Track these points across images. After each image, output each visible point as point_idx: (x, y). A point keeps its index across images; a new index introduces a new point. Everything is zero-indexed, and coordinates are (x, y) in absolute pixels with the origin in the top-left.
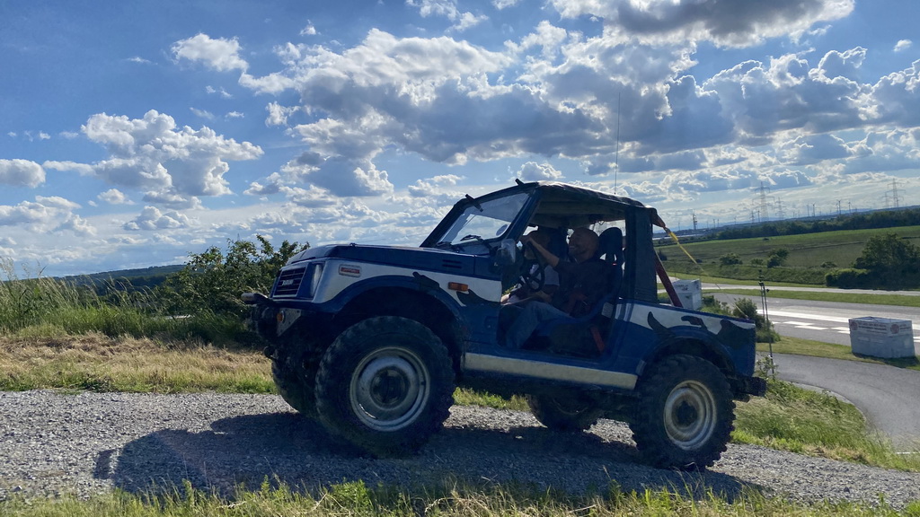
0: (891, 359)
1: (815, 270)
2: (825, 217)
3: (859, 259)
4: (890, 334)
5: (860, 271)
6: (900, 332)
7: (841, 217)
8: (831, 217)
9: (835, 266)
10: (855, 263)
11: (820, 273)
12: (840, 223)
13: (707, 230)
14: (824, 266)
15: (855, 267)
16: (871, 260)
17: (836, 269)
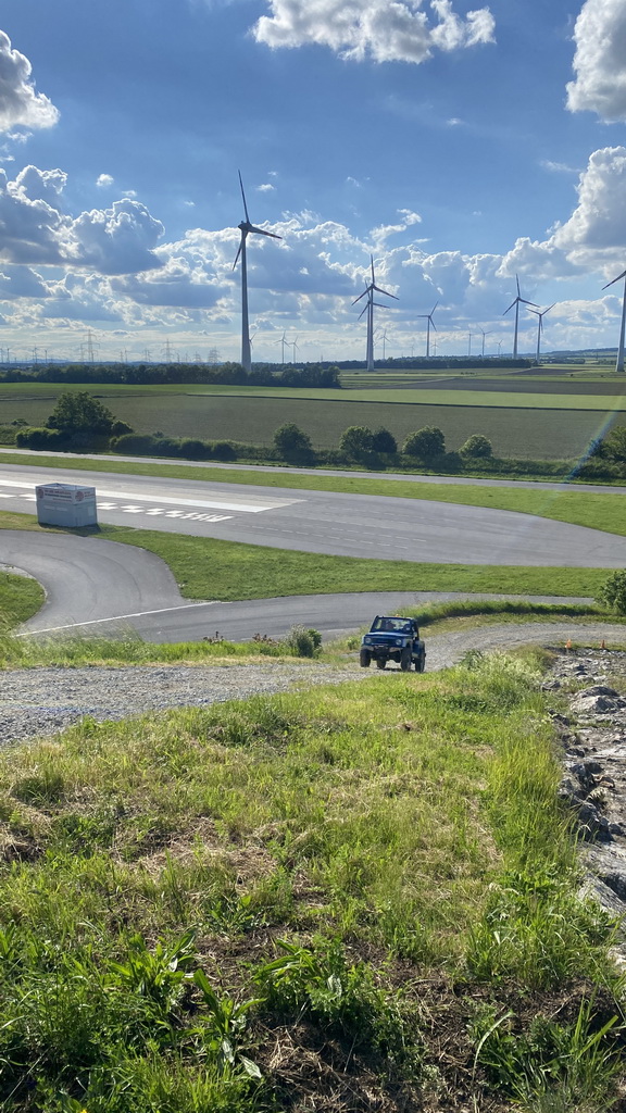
0: (72, 528)
1: (5, 428)
2: (20, 365)
3: (52, 418)
4: (75, 502)
5: (52, 432)
6: (84, 500)
7: (37, 366)
8: (26, 366)
9: (27, 424)
10: (47, 421)
11: (10, 432)
12: (36, 374)
14: (15, 423)
15: (47, 426)
16: (63, 420)
17: (29, 427)
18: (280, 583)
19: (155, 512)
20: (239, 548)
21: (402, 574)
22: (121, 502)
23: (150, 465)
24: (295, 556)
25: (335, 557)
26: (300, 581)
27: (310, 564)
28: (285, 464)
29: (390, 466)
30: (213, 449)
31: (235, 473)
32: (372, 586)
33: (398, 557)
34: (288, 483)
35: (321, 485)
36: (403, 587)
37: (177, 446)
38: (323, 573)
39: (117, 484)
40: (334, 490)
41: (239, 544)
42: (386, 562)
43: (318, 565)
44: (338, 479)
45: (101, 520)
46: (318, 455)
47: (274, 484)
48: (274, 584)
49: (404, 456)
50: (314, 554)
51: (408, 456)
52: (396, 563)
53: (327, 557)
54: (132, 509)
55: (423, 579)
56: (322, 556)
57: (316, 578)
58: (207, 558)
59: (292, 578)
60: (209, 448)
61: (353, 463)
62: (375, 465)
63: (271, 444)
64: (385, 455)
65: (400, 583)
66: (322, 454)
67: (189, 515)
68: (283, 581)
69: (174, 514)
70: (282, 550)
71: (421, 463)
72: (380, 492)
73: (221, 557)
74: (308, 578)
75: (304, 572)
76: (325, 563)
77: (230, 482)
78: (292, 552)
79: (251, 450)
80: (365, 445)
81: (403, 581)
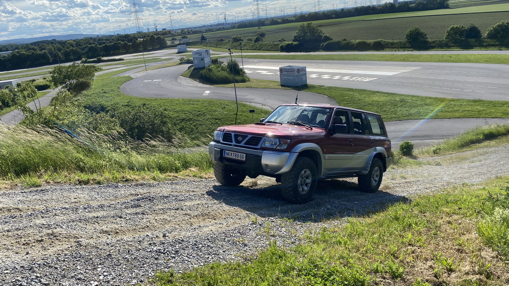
0: (295, 87)
1: (276, 43)
2: (289, 16)
3: (295, 37)
4: (296, 74)
5: (295, 43)
6: (301, 73)
7: (295, 16)
8: (291, 16)
9: (285, 41)
10: (293, 38)
11: (278, 45)
12: (294, 19)
13: (232, 23)
14: (280, 41)
15: (293, 41)
16: (300, 37)
17: (285, 42)
18: (399, 113)
19: (337, 77)
20: (378, 94)
21: (478, 107)
22: (321, 74)
23: (339, 55)
24: (410, 98)
25: (435, 98)
26: (411, 112)
27: (419, 103)
28: (411, 49)
29: (476, 46)
30: (372, 44)
31: (382, 56)
32: (457, 114)
33: (477, 97)
34: (412, 59)
35: (431, 59)
36: (478, 115)
37: (353, 45)
38: (426, 107)
39: (322, 65)
40: (439, 61)
41: (378, 92)
42: (469, 101)
43: (424, 103)
44: (443, 56)
45: (309, 82)
46: (431, 43)
47: (404, 60)
48: (395, 113)
49: (485, 40)
50: (422, 97)
51: (489, 40)
52: (475, 101)
53: (430, 98)
54: (326, 77)
55: (493, 110)
56: (427, 98)
57: (421, 110)
58: (359, 100)
59: (407, 110)
60: (369, 44)
61: (452, 46)
62: (467, 46)
63: (404, 40)
64: (473, 40)
65: (477, 113)
66: (433, 42)
67: (354, 78)
68: (401, 112)
69: (346, 78)
70: (403, 95)
71: (497, 43)
72: (469, 61)
73: (367, 99)
74: (416, 110)
75: (414, 107)
76: (428, 101)
77: (379, 60)
78: (409, 96)
79: (392, 44)
80: (460, 36)
81: (479, 112)
